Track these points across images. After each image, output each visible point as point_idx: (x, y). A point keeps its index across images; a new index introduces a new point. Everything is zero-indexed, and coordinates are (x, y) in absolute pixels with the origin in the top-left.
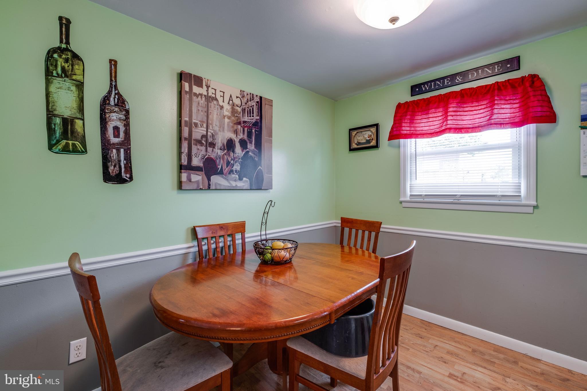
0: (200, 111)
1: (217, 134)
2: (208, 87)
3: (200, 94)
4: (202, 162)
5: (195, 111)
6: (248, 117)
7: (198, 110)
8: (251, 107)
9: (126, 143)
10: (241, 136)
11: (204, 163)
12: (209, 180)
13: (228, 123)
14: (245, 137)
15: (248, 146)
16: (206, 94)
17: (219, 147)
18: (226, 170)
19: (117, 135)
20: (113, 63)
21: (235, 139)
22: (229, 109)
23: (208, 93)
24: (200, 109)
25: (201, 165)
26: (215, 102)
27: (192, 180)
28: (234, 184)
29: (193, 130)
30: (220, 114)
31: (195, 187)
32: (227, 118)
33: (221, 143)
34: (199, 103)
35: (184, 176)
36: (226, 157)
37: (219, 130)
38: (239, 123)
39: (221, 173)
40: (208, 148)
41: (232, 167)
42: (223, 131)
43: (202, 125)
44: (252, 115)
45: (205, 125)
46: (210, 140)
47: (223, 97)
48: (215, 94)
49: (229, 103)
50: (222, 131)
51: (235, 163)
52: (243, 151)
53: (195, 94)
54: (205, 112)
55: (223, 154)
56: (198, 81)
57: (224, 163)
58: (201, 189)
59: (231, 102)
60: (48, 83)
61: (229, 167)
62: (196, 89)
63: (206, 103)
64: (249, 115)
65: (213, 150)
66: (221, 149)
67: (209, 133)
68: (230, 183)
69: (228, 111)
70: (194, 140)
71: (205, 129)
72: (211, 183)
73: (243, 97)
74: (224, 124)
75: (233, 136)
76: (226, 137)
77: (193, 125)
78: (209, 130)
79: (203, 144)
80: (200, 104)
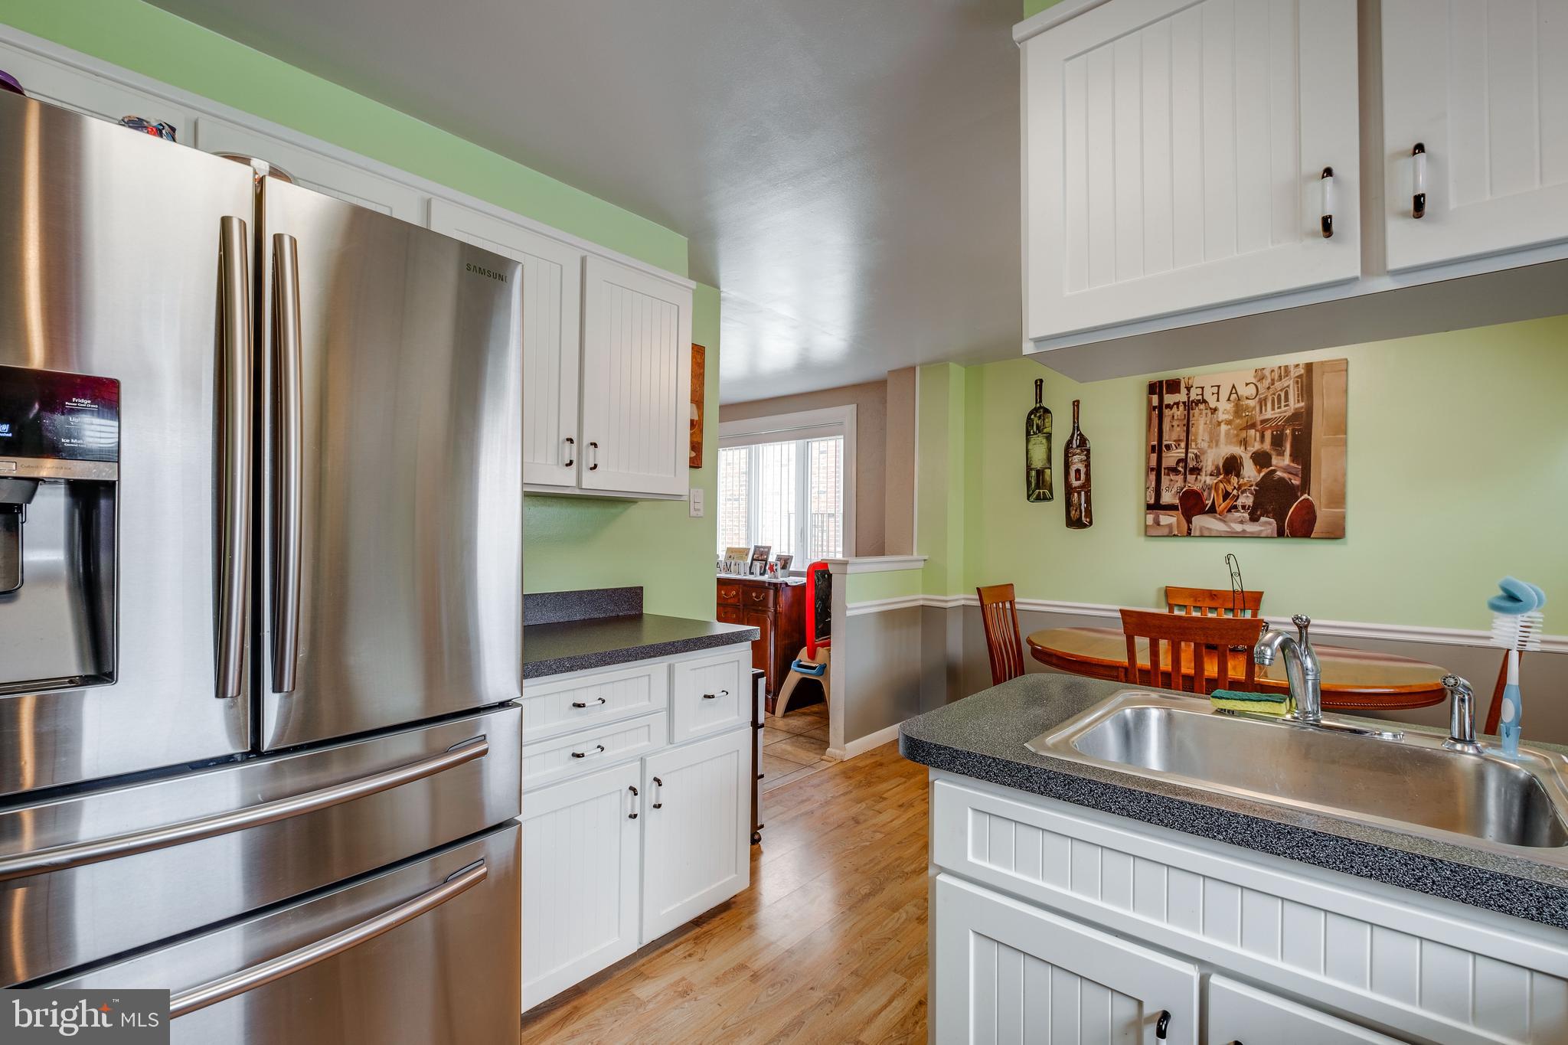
0: (1176, 426)
1: (1204, 453)
2: (1188, 389)
3: (1175, 404)
4: (1177, 498)
5: (1168, 429)
6: (1273, 409)
7: (1173, 426)
8: (1281, 390)
9: (1086, 486)
10: (1257, 447)
11: (1181, 499)
12: (1189, 522)
13: (1227, 433)
14: (1267, 446)
15: (1274, 461)
16: (1186, 400)
17: (1209, 472)
18: (1222, 506)
19: (1078, 479)
20: (1076, 404)
21: (1243, 455)
22: (1228, 408)
23: (1189, 398)
24: (1175, 423)
25: (1177, 501)
26: (1202, 406)
27: (1161, 524)
28: (1238, 528)
29: (1164, 455)
30: (1211, 422)
31: (1166, 531)
32: (1225, 424)
33: (1213, 465)
34: (1173, 416)
35: (1150, 518)
36: (1221, 486)
37: (1209, 446)
38: (1253, 426)
39: (1212, 510)
40: (1188, 476)
41: (1236, 501)
42: (1217, 445)
43: (1179, 445)
44: (1283, 404)
45: (1183, 445)
46: (1191, 464)
47: (1218, 393)
48: (1202, 395)
49: (1229, 400)
50: (1214, 444)
51: (1242, 493)
52: (1259, 472)
53: (1169, 406)
54: (1184, 425)
55: (1215, 481)
56: (1174, 386)
57: (1218, 495)
58: (1174, 535)
59: (1234, 396)
60: (1028, 441)
61: (1228, 501)
62: (1169, 399)
63: (1186, 412)
64: (1276, 406)
65: (1197, 478)
66: (1211, 475)
67: (1190, 455)
68: (1230, 527)
69: (1228, 413)
70: (1165, 468)
71: (1184, 451)
72: (1193, 527)
73: (1262, 379)
74: (1219, 435)
75: (1238, 450)
76: (1223, 454)
77: (1164, 449)
78: (1189, 450)
79: (1180, 471)
80: (1175, 418)
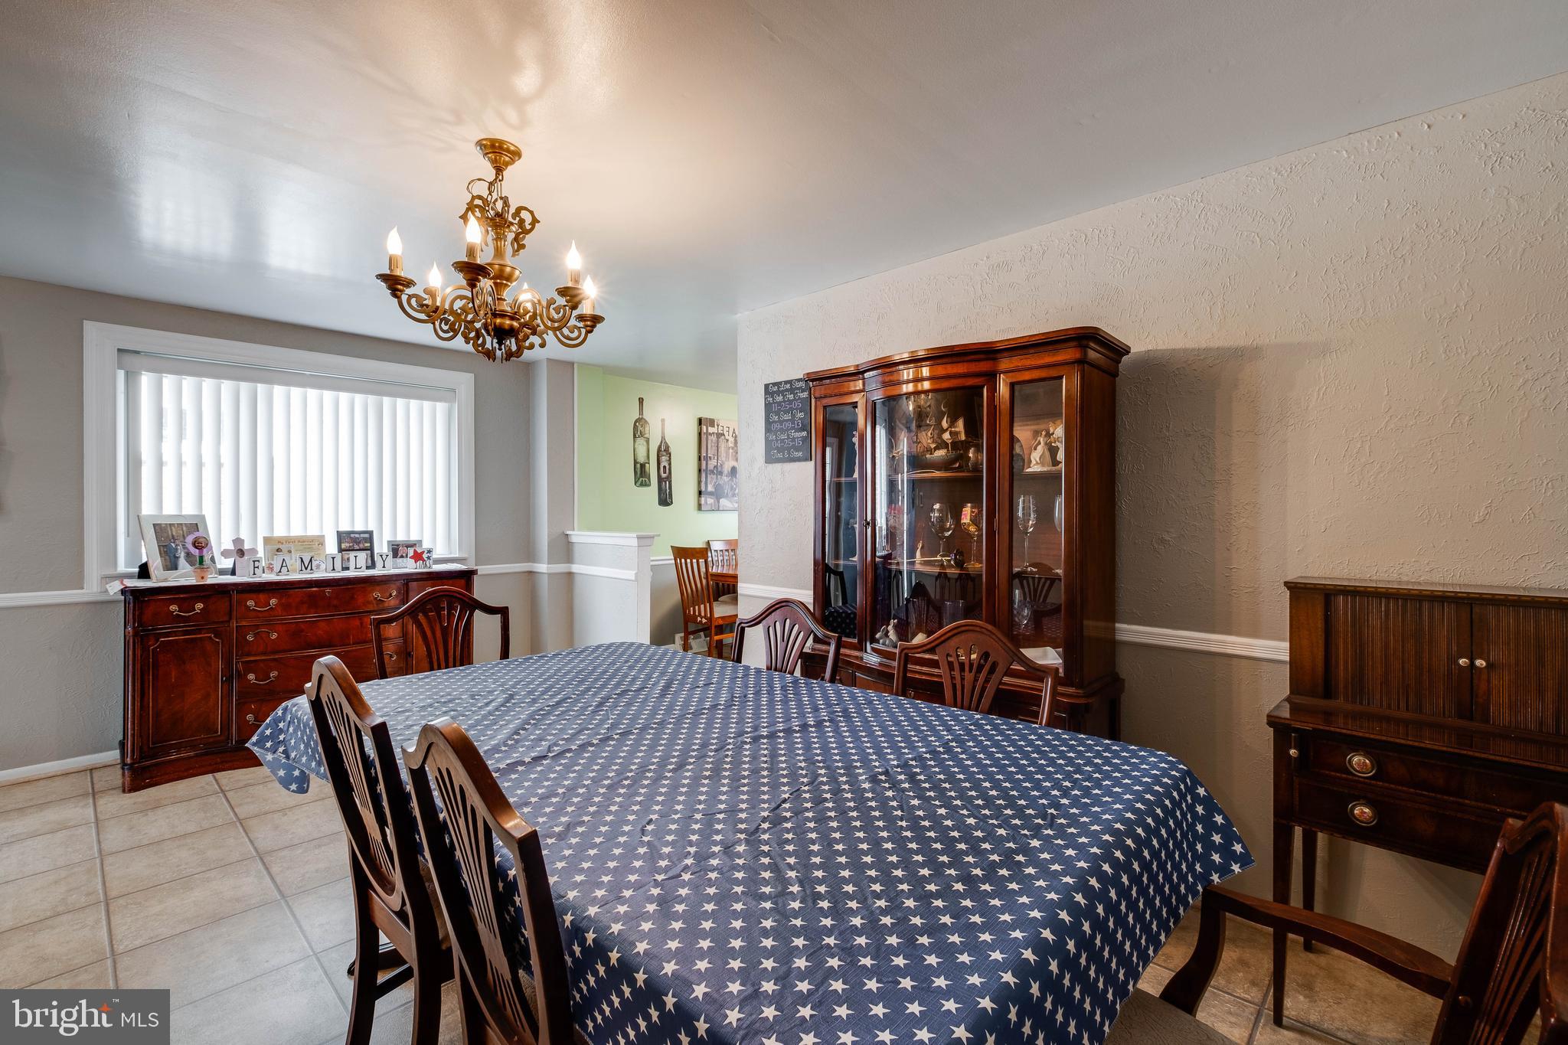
0: (713, 446)
1: (724, 463)
2: (718, 426)
3: (713, 433)
5: (709, 447)
7: (711, 446)
9: (669, 478)
12: (719, 502)
13: (732, 453)
17: (726, 474)
18: (731, 493)
19: (665, 473)
20: (663, 421)
22: (733, 441)
23: (718, 431)
24: (713, 444)
25: (713, 490)
26: (723, 437)
27: (708, 503)
29: (708, 462)
30: (727, 446)
31: (708, 508)
32: (732, 449)
33: (727, 470)
34: (712, 440)
35: (702, 500)
37: (726, 460)
39: (727, 496)
40: (718, 476)
42: (729, 460)
45: (716, 457)
46: (719, 469)
47: (729, 432)
48: (723, 431)
49: (733, 436)
53: (711, 434)
54: (716, 446)
56: (712, 423)
58: (712, 510)
60: (634, 441)
62: (710, 430)
63: (717, 439)
65: (721, 477)
66: (726, 476)
67: (718, 464)
68: (734, 505)
69: (732, 443)
70: (709, 470)
71: (716, 461)
72: (720, 505)
74: (729, 455)
75: (735, 464)
76: (731, 466)
77: (708, 458)
78: (719, 461)
79: (715, 473)
